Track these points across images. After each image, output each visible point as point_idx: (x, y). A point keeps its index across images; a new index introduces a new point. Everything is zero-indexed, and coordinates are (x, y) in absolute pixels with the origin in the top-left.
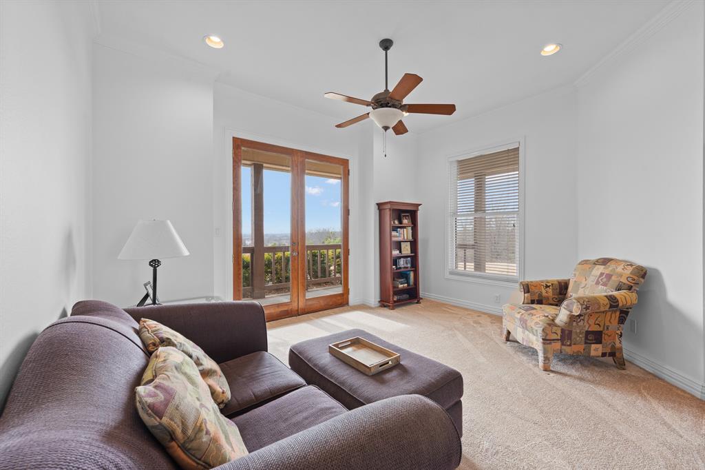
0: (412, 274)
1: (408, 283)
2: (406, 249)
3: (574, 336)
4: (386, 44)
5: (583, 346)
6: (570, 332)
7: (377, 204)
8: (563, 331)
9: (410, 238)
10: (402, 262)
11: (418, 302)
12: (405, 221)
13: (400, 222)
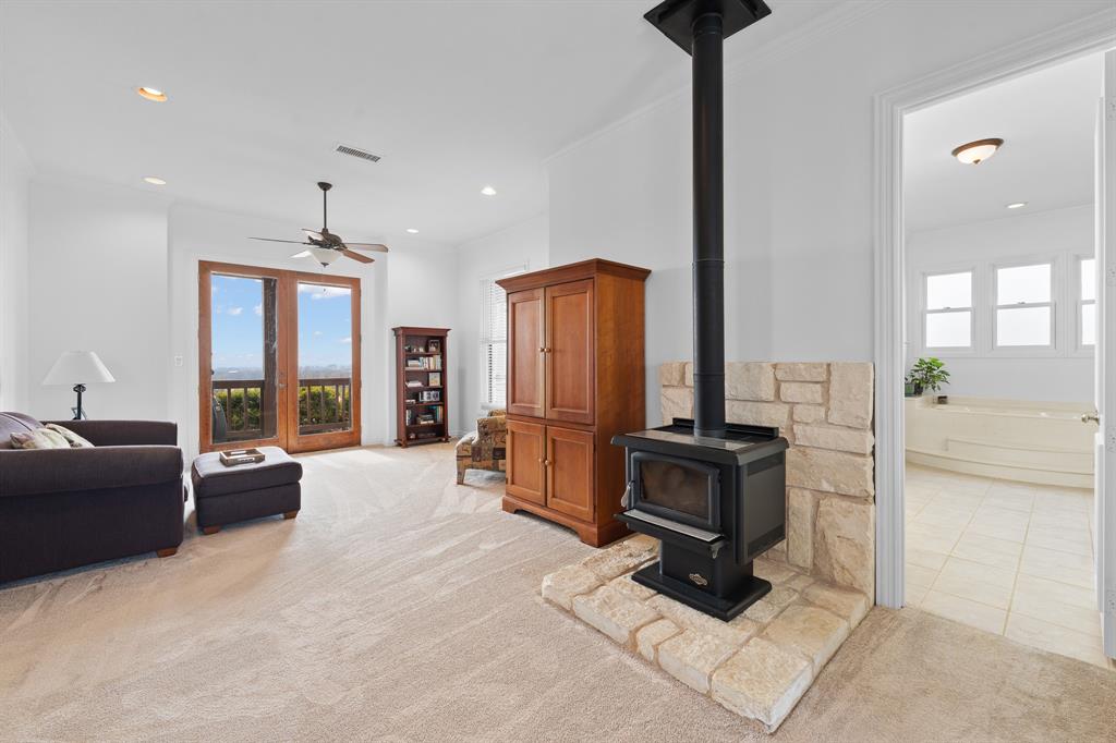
0: (440, 410)
1: (434, 419)
2: (435, 381)
3: (483, 452)
4: (325, 186)
5: (492, 462)
6: (480, 449)
7: (393, 329)
8: (473, 449)
9: (439, 367)
10: (426, 397)
11: (447, 441)
12: (432, 349)
13: (427, 349)
